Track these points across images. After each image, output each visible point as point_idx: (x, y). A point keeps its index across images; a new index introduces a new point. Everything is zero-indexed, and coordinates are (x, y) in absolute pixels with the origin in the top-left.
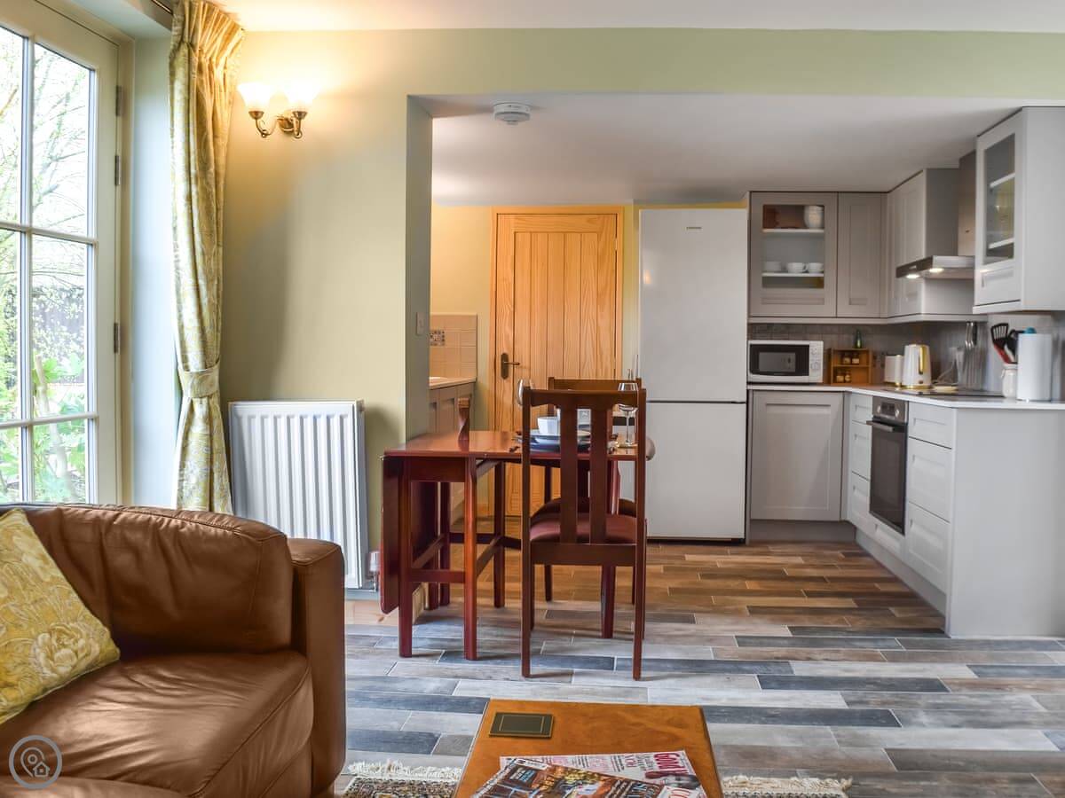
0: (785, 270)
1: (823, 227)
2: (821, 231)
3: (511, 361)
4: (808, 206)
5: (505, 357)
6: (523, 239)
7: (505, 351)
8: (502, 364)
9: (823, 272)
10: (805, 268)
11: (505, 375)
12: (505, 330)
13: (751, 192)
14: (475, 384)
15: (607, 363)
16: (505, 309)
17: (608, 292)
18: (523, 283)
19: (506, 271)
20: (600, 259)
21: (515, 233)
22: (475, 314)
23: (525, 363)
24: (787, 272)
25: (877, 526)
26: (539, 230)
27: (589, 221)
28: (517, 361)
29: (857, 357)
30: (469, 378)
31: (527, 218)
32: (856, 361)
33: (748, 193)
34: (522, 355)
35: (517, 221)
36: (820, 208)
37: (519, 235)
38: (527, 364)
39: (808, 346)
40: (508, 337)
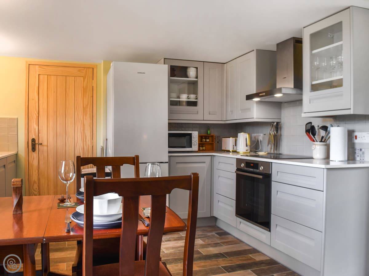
0: (179, 97)
1: (197, 78)
2: (196, 79)
3: (37, 142)
4: (190, 67)
5: (33, 140)
6: (44, 78)
7: (34, 137)
8: (32, 144)
9: (196, 99)
10: (188, 97)
11: (34, 149)
12: (34, 126)
13: (165, 59)
14: (17, 155)
15: (89, 142)
16: (34, 115)
17: (89, 106)
18: (43, 102)
19: (34, 95)
20: (85, 90)
21: (39, 75)
22: (16, 117)
23: (45, 143)
24: (179, 98)
25: (240, 222)
26: (52, 74)
27: (79, 71)
28: (40, 142)
29: (208, 139)
30: (13, 152)
31: (45, 67)
32: (208, 140)
33: (163, 59)
34: (43, 138)
35: (40, 69)
36: (195, 69)
37: (41, 77)
38: (46, 144)
39: (192, 134)
40: (35, 129)
